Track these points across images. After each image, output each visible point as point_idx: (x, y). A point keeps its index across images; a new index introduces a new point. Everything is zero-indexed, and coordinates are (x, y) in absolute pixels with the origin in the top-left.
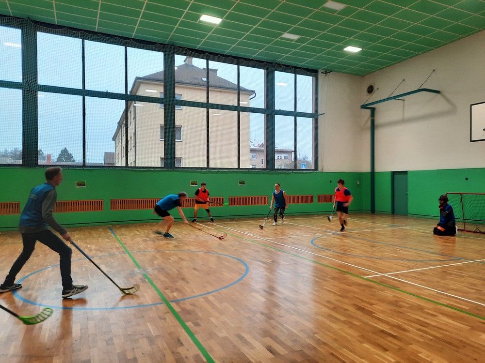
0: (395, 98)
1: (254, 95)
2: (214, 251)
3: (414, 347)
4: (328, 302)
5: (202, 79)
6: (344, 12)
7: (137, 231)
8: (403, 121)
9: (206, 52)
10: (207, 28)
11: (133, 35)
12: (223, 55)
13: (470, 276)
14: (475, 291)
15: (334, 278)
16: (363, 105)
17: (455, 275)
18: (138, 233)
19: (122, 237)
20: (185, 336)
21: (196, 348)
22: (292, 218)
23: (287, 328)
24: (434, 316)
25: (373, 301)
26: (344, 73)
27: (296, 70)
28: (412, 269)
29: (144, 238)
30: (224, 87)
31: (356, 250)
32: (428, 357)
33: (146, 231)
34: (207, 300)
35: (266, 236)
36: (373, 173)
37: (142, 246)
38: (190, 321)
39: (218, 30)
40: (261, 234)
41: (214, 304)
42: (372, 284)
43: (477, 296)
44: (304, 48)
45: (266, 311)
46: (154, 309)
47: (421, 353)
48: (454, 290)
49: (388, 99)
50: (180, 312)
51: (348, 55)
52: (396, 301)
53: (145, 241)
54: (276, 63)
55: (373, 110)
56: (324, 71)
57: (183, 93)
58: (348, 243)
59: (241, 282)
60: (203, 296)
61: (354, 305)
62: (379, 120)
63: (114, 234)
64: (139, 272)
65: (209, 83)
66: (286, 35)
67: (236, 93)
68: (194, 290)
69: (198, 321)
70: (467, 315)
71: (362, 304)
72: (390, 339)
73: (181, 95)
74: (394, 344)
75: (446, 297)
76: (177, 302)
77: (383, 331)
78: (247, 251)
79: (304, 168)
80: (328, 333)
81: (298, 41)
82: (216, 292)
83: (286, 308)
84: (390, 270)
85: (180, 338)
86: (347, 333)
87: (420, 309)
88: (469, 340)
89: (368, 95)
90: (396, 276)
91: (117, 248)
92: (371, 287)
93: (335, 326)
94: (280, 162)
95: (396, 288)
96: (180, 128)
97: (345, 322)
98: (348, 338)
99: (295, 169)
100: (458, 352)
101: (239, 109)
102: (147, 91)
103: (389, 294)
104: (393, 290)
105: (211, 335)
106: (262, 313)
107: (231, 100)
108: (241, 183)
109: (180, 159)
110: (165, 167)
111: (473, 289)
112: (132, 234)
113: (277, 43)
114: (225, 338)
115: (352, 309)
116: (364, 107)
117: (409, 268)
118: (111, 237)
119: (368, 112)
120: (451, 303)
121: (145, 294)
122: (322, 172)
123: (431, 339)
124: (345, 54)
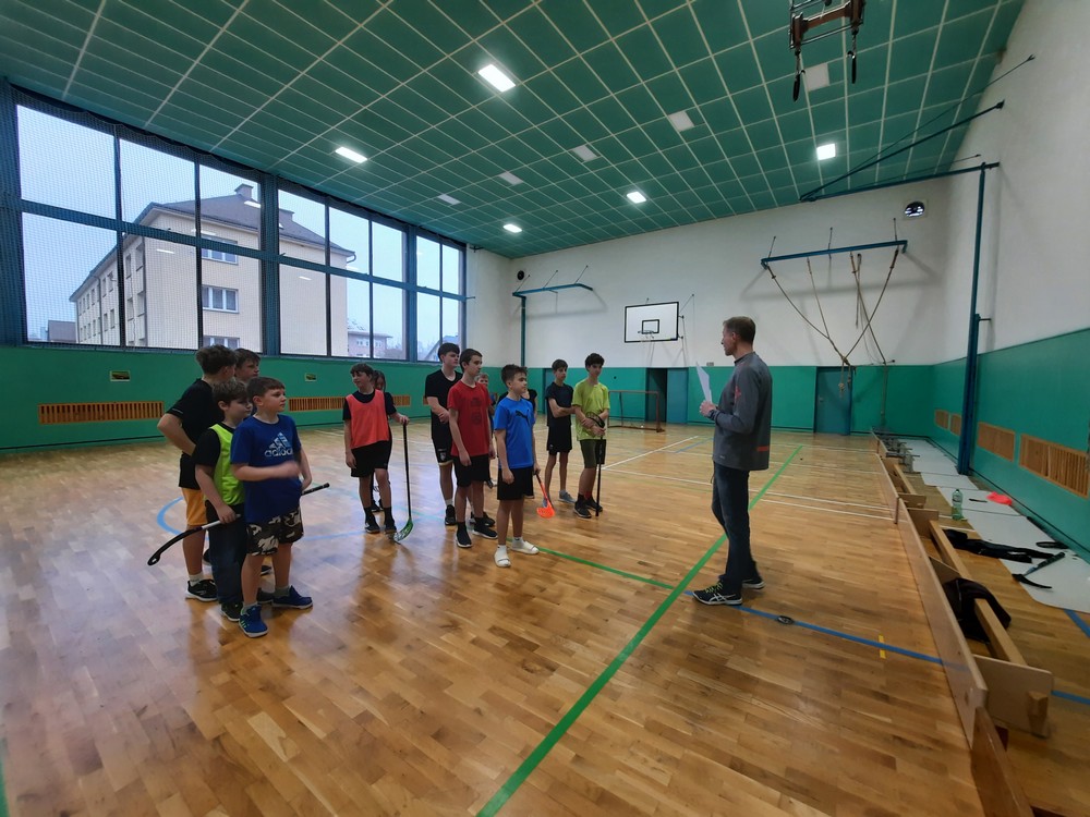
0: (550, 289)
1: (353, 258)
6: (517, 188)
8: (557, 315)
9: (330, 195)
10: (341, 164)
11: (214, 148)
16: (515, 292)
26: (494, 252)
27: (443, 239)
39: (356, 171)
44: (459, 217)
49: (544, 289)
54: (420, 227)
55: (524, 298)
56: (473, 246)
62: (530, 311)
66: (444, 197)
81: (455, 206)
89: (518, 282)
113: (429, 204)
116: (515, 294)
119: (520, 300)
124: (504, 232)
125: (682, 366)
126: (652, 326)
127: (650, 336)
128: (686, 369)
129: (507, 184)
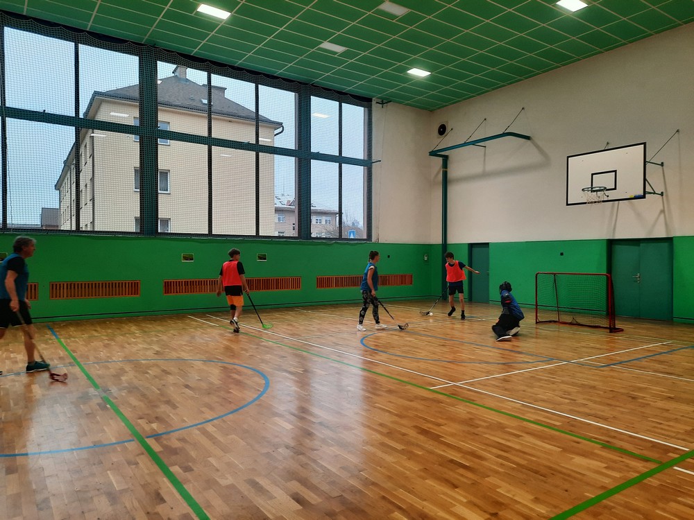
1: (281, 129)
2: (217, 359)
3: (492, 480)
4: (381, 425)
5: (202, 102)
6: (407, 19)
7: (95, 331)
8: (485, 175)
9: (206, 60)
10: (209, 23)
11: (89, 26)
12: (233, 67)
13: (563, 382)
14: (568, 401)
15: (390, 392)
16: (433, 151)
17: (546, 380)
18: (96, 334)
19: (68, 341)
20: (168, 487)
21: (185, 505)
22: (335, 307)
23: (322, 466)
24: (518, 436)
25: (440, 421)
26: (407, 104)
27: (342, 96)
28: (493, 374)
29: (106, 342)
30: (235, 114)
31: (420, 351)
32: (509, 491)
33: (109, 331)
34: (205, 433)
35: (297, 335)
36: (445, 244)
37: (103, 354)
38: (176, 464)
39: (225, 29)
40: (290, 332)
41: (216, 438)
42: (441, 397)
43: (571, 408)
44: (351, 66)
45: (292, 444)
46: (119, 449)
47: (500, 487)
48: (543, 401)
49: (465, 144)
50: (160, 452)
51: (412, 80)
52: (471, 419)
53: (106, 346)
54: (312, 85)
55: (446, 159)
56: (379, 101)
57: (170, 120)
58: (410, 341)
59: (257, 402)
60: (199, 426)
61: (416, 427)
62: (453, 172)
63: (56, 336)
64: (97, 393)
65: (212, 108)
66: (326, 45)
67: (253, 125)
68: (185, 418)
69: (190, 464)
70: (557, 433)
71: (426, 426)
72: (461, 471)
73: (169, 123)
74: (467, 477)
75: (533, 411)
76: (157, 437)
77: (452, 461)
78: (268, 357)
79: (352, 237)
80: (378, 468)
81: (343, 54)
82: (220, 419)
83: (323, 437)
84: (465, 377)
85: (160, 491)
86: (404, 467)
87: (501, 427)
88: (559, 465)
89: (438, 138)
90: (471, 384)
91: (61, 358)
92: (439, 402)
93: (389, 459)
94: (319, 228)
95: (471, 401)
96: (165, 174)
97: (402, 452)
98: (405, 474)
99: (340, 238)
100: (545, 482)
101: (257, 148)
102: (112, 114)
103: (461, 410)
104: (468, 404)
105: (210, 483)
106: (287, 447)
107: (247, 135)
108: (260, 258)
109: (166, 222)
110: (142, 232)
111: (566, 398)
112: (86, 336)
113: (312, 56)
114: (232, 487)
115: (412, 433)
116: (434, 154)
117: (489, 373)
118: (50, 341)
119: (441, 159)
120: (539, 418)
121: (105, 428)
122: (377, 244)
123: (513, 469)
124: (409, 79)
125: (663, 235)
126: (607, 181)
127: (601, 195)
128: (669, 240)
129: (393, 16)
